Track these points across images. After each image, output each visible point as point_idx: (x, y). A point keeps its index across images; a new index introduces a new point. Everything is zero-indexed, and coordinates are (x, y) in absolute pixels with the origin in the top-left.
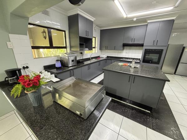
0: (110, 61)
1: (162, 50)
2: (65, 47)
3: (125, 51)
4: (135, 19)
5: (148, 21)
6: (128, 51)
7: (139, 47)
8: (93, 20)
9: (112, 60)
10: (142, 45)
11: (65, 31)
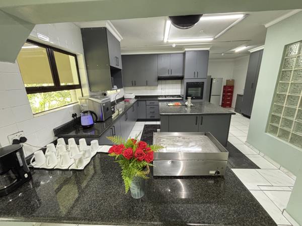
0: (144, 102)
1: (203, 83)
2: (79, 86)
3: (159, 87)
4: (174, 46)
5: (186, 49)
6: (163, 86)
7: (176, 80)
8: (120, 40)
9: (147, 101)
10: (181, 78)
11: (75, 56)
